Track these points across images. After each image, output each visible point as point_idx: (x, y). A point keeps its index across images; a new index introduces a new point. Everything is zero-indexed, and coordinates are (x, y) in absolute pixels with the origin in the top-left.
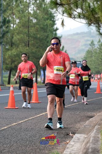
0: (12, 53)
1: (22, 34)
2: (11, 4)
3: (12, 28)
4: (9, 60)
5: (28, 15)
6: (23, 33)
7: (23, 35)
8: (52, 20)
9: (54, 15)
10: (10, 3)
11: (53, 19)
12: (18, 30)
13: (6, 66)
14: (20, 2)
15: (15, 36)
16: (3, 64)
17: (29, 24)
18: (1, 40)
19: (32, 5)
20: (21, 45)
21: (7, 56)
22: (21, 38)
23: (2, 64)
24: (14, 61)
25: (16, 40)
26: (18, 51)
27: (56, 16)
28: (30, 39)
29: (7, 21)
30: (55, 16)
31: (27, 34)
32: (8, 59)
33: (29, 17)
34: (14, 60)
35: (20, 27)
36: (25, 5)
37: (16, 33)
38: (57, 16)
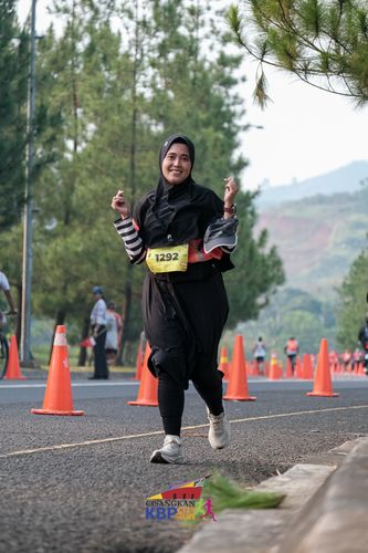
0: (66, 248)
1: (108, 175)
2: (70, 62)
3: (69, 156)
4: (58, 272)
5: (133, 105)
6: (110, 172)
7: (113, 177)
8: (224, 129)
9: (232, 108)
10: (64, 57)
11: (226, 125)
12: (92, 161)
13: (42, 296)
14: (105, 59)
15: (81, 183)
16: (33, 291)
17: (134, 138)
18: (26, 191)
19: (150, 68)
20: (105, 216)
21: (50, 256)
22: (104, 190)
23: (29, 287)
24: (77, 279)
25: (83, 197)
26: (90, 239)
27: (238, 114)
28: (136, 195)
29: (52, 118)
30: (234, 114)
31: (126, 175)
32: (52, 268)
33: (135, 111)
34: (75, 273)
35: (101, 150)
36: (123, 67)
37: (87, 169)
38: (243, 112)
